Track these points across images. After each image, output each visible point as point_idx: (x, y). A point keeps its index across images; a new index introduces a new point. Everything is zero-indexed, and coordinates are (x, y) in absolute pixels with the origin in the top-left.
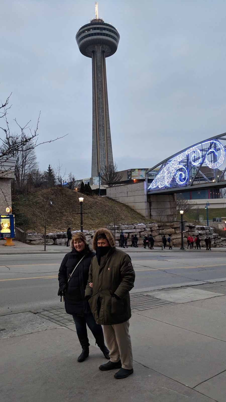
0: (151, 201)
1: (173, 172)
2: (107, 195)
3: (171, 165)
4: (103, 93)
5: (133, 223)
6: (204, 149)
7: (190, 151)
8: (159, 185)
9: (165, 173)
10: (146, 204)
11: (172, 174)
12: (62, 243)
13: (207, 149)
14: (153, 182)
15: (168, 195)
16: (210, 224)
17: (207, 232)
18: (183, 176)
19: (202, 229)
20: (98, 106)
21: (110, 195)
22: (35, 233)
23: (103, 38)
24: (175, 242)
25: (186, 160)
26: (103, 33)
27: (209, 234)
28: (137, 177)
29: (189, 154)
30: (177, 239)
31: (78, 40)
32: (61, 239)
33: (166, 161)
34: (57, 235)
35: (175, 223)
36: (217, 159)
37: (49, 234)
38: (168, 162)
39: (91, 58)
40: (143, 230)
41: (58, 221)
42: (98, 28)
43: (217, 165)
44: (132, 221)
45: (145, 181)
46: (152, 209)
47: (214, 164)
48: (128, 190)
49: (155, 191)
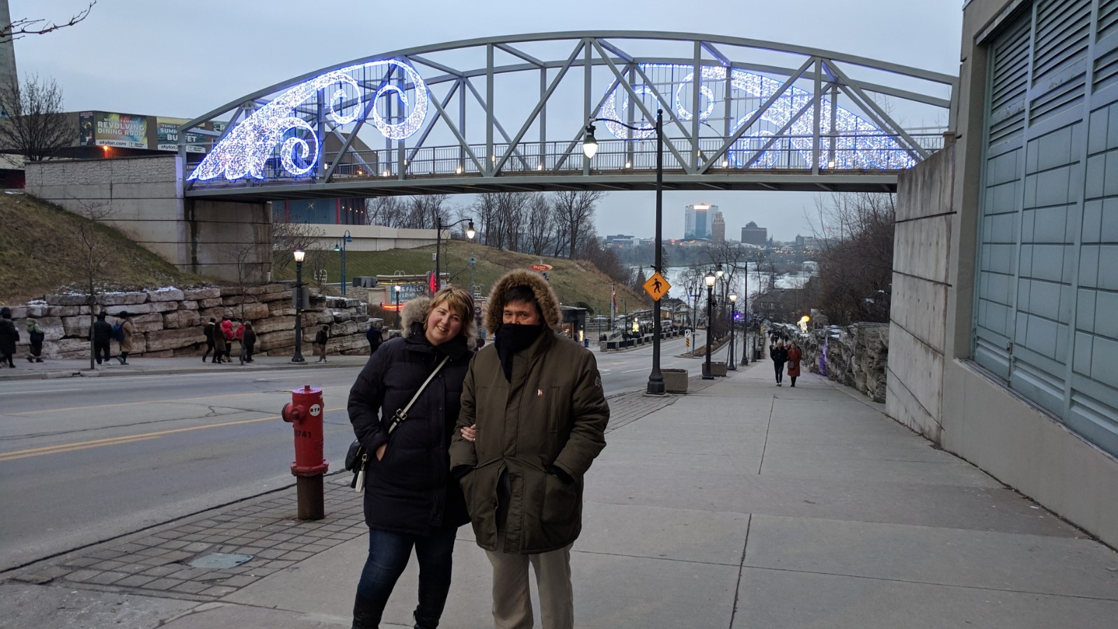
0: (196, 219)
1: (274, 136)
2: (28, 189)
3: (269, 114)
5: (139, 283)
6: (370, 81)
7: (329, 81)
8: (227, 172)
9: (247, 137)
10: (181, 226)
11: (269, 142)
13: (379, 83)
14: (205, 160)
15: (248, 205)
17: (354, 314)
18: (304, 152)
19: (341, 306)
21: (40, 190)
24: (270, 342)
25: (316, 106)
28: (115, 141)
29: (323, 89)
30: (275, 335)
33: (253, 100)
35: (270, 288)
36: (406, 115)
38: (258, 105)
40: (175, 307)
43: (405, 131)
44: (138, 280)
45: (176, 153)
46: (199, 245)
47: (396, 126)
48: (113, 178)
49: (214, 189)
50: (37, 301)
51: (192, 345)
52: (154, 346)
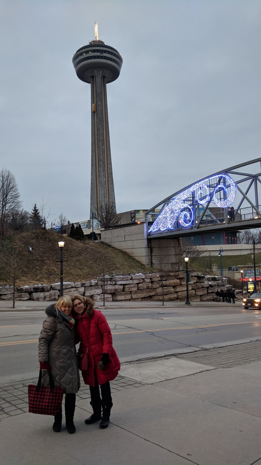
0: (152, 247)
1: (177, 212)
2: (101, 240)
3: (175, 204)
4: (103, 124)
5: (129, 272)
6: (212, 185)
7: (196, 187)
8: (161, 228)
9: (167, 214)
10: (146, 250)
11: (175, 215)
12: (40, 298)
13: (215, 185)
14: (154, 224)
15: (172, 240)
16: (225, 274)
17: (219, 283)
18: (188, 217)
19: (214, 280)
20: (97, 138)
21: (105, 240)
22: (6, 285)
23: (104, 61)
24: (181, 295)
25: (191, 199)
26: (104, 56)
27: (221, 285)
28: (142, 220)
29: (194, 191)
30: (183, 292)
31: (75, 64)
32: (39, 293)
33: (169, 199)
34: (34, 288)
35: (180, 273)
36: (227, 197)
37: (24, 286)
38: (171, 201)
39: (90, 84)
40: (142, 281)
41: (37, 270)
42: (98, 51)
43: (227, 203)
44: (129, 271)
45: (144, 222)
46: (153, 256)
47: (223, 202)
48: (125, 233)
49: (157, 235)
50: (94, 280)
51: (149, 296)
52: (134, 297)
